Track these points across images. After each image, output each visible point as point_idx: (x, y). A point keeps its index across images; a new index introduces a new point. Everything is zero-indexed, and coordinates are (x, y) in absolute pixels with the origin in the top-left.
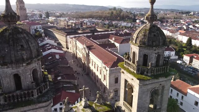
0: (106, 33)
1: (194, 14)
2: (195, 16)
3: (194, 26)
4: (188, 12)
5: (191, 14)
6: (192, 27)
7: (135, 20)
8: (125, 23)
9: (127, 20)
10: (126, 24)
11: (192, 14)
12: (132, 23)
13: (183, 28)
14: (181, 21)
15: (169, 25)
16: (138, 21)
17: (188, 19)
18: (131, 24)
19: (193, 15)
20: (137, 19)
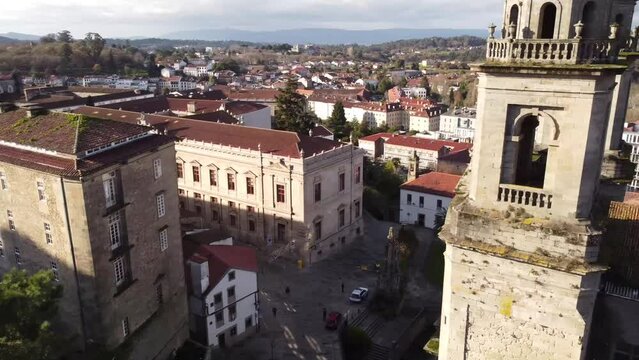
0: (128, 99)
1: (301, 51)
2: (305, 54)
3: (322, 78)
4: (284, 45)
5: (293, 50)
6: (320, 81)
7: (155, 71)
8: (125, 81)
9: (130, 73)
10: (132, 84)
11: (297, 51)
12: (152, 79)
13: (301, 83)
14: (281, 68)
15: (259, 78)
16: (166, 73)
17: (294, 64)
18: (149, 82)
19: (299, 53)
20: (162, 67)
